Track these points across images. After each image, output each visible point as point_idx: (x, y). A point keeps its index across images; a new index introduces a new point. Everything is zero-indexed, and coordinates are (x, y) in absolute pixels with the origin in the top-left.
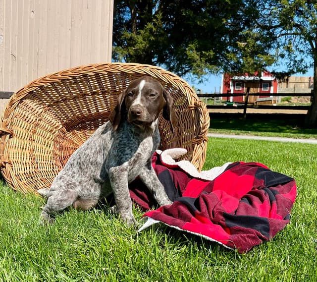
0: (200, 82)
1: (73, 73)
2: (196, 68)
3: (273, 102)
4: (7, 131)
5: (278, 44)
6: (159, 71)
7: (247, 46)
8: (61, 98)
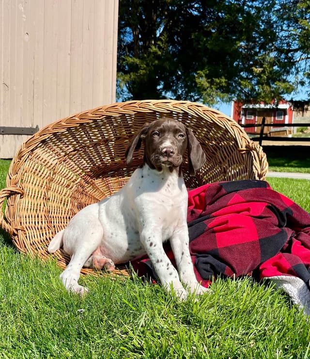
2: (207, 97)
3: (288, 132)
4: (17, 191)
7: (263, 72)
8: (79, 146)
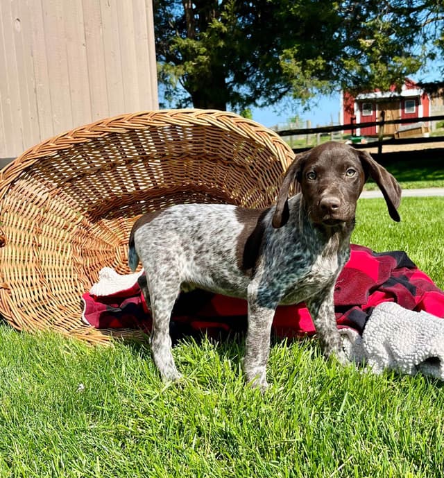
0: (305, 109)
1: (92, 133)
2: (298, 87)
3: (423, 130)
5: (424, 36)
6: (232, 119)
7: (374, 45)
8: (76, 173)
